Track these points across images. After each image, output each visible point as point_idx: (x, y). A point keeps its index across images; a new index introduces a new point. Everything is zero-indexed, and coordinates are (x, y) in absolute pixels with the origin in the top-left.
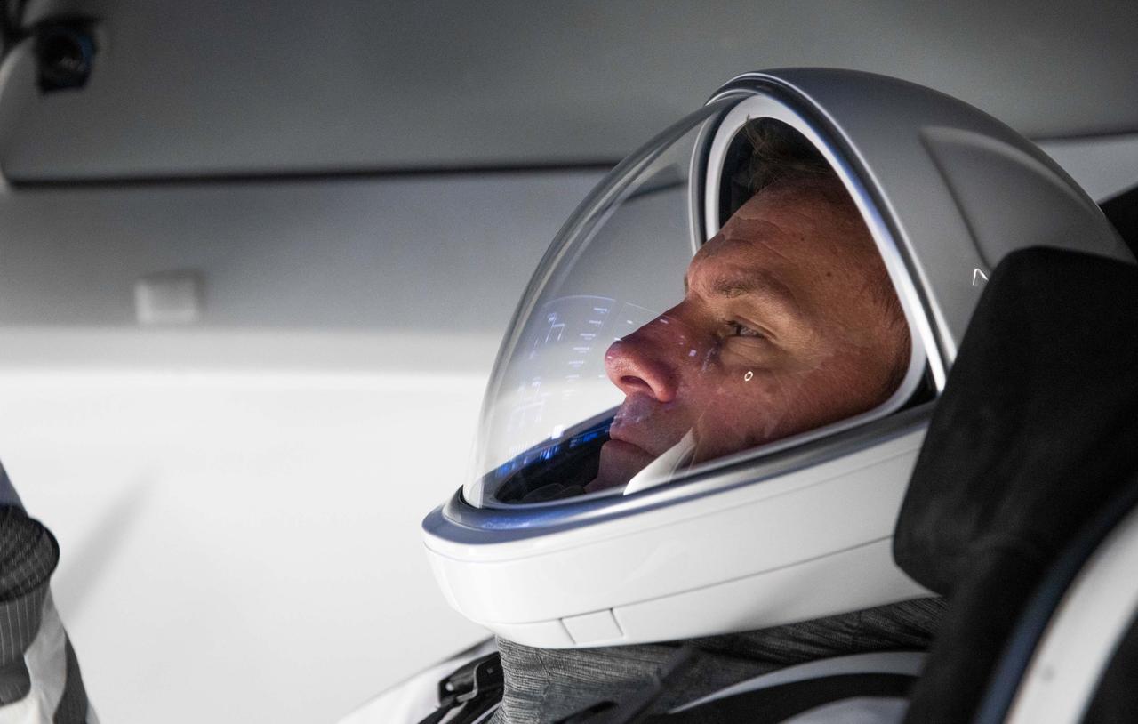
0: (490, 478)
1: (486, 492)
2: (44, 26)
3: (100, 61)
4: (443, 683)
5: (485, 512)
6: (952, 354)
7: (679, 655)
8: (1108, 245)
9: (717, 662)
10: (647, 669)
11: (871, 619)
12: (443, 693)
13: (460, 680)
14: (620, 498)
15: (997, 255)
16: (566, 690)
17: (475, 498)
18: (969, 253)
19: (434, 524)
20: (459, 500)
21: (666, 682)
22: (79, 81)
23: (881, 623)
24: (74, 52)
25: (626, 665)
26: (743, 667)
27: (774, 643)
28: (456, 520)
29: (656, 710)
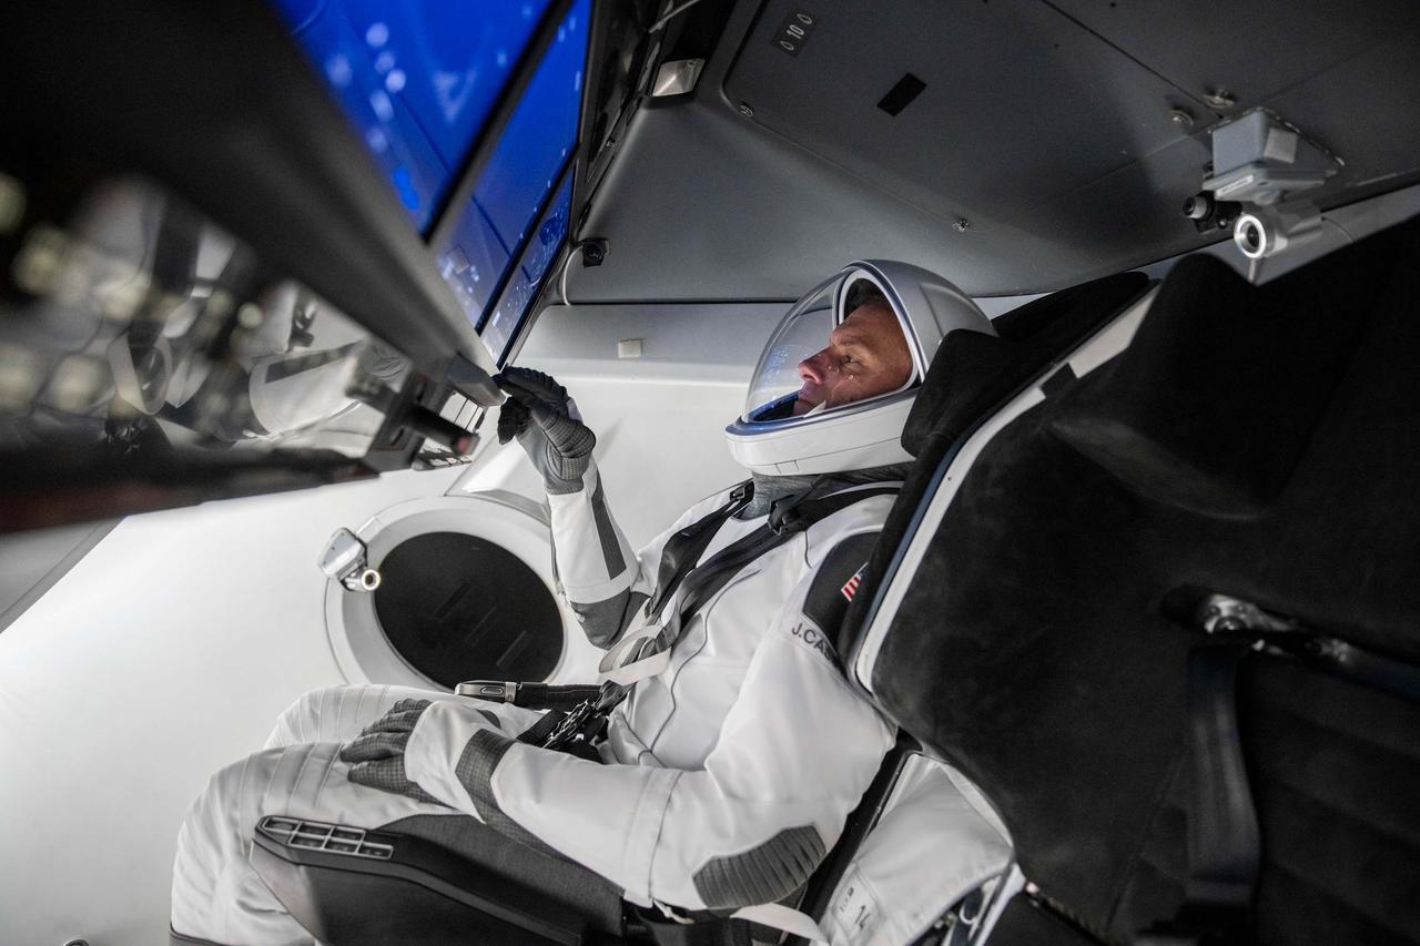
0: (751, 415)
1: (749, 418)
2: (585, 240)
3: (606, 254)
4: (731, 494)
5: (749, 424)
6: (927, 369)
7: (818, 478)
8: (991, 332)
9: (834, 483)
10: (807, 484)
11: (892, 468)
12: (731, 496)
13: (738, 492)
14: (802, 419)
15: (946, 332)
16: (777, 491)
17: (746, 421)
18: (938, 333)
19: (730, 429)
20: (740, 420)
21: (814, 487)
22: (599, 262)
23: (896, 470)
24: (598, 251)
25: (800, 483)
26: (847, 484)
27: (856, 476)
28: (739, 428)
29: (810, 498)
